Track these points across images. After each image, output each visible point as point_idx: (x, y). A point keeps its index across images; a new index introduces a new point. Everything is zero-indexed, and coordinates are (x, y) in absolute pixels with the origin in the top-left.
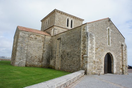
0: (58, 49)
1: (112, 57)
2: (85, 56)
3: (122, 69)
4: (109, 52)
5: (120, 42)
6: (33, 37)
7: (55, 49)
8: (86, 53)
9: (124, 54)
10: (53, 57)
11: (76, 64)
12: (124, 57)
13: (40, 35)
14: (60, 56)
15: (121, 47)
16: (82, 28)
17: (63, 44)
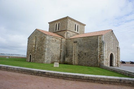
0: (75, 50)
1: (113, 56)
2: (101, 56)
3: (117, 63)
4: (112, 52)
5: (117, 46)
6: (54, 40)
7: (71, 50)
8: (102, 54)
9: (119, 54)
10: (69, 55)
11: (93, 61)
12: (119, 56)
13: (58, 38)
14: (77, 55)
15: (117, 49)
16: (99, 37)
17: (80, 46)
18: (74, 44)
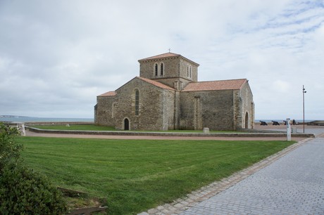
0: (197, 109)
1: (248, 115)
2: (238, 116)
3: (252, 125)
4: (247, 111)
5: (251, 101)
7: (189, 108)
8: (240, 114)
9: (253, 112)
10: (186, 117)
11: (226, 123)
14: (201, 116)
15: (251, 105)
16: (234, 92)
17: (205, 103)
18: (195, 100)
